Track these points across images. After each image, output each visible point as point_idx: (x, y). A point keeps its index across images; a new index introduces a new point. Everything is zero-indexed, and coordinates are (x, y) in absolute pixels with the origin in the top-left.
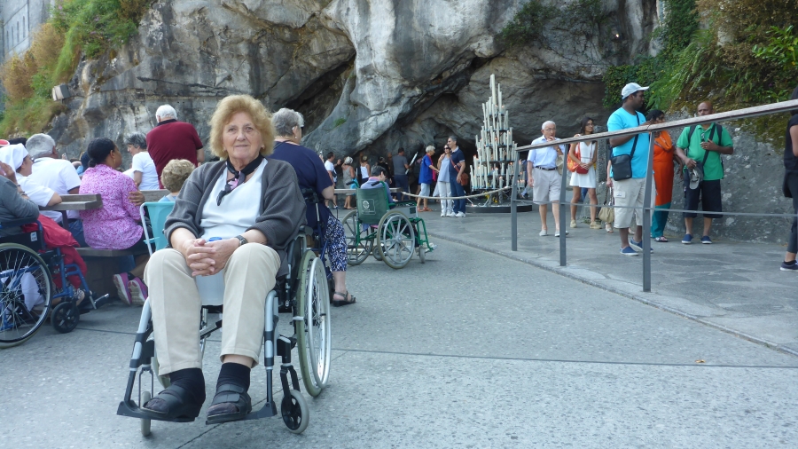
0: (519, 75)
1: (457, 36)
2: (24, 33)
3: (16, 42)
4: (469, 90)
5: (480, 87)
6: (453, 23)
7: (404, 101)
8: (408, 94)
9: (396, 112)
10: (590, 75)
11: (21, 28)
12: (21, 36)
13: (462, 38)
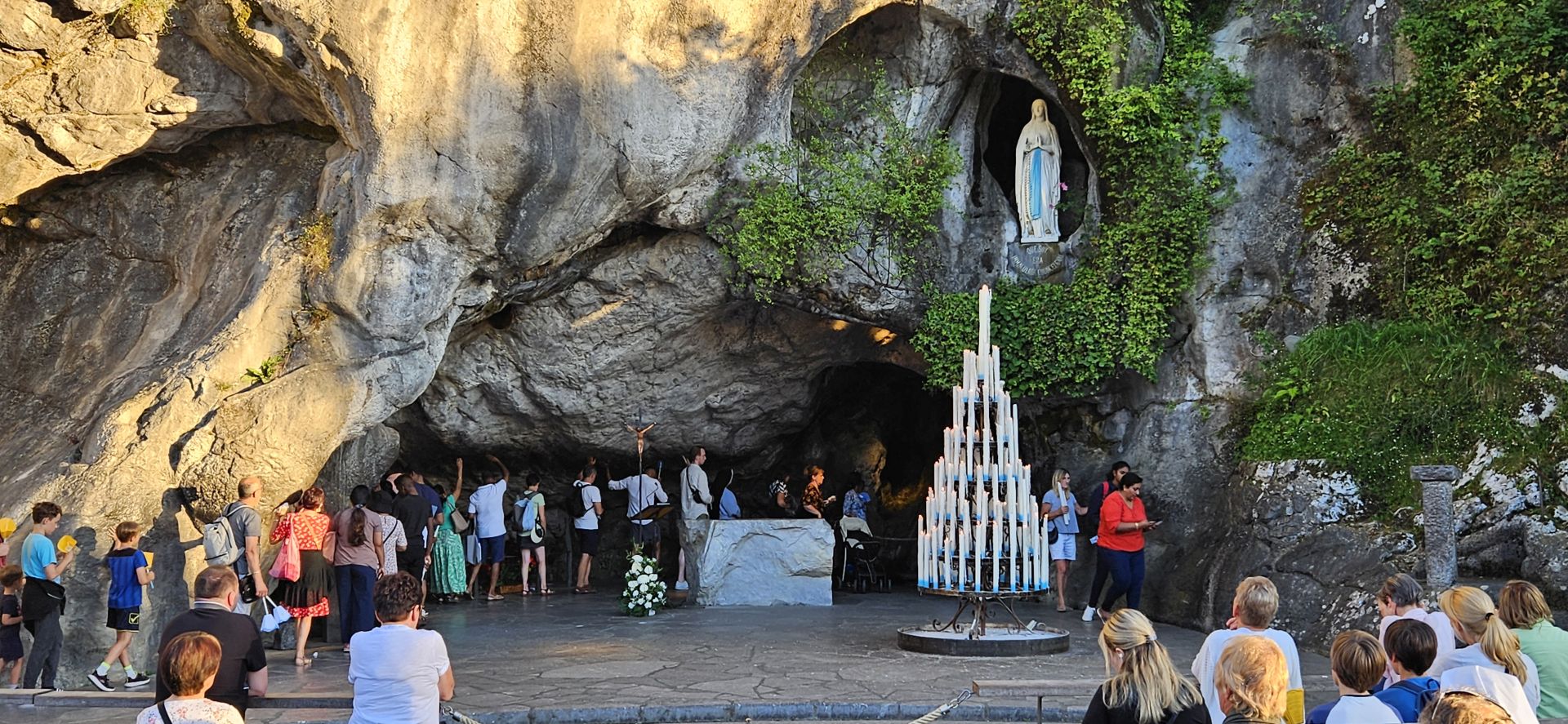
0: (702, 282)
4: (562, 301)
5: (594, 296)
8: (466, 298)
10: (873, 307)
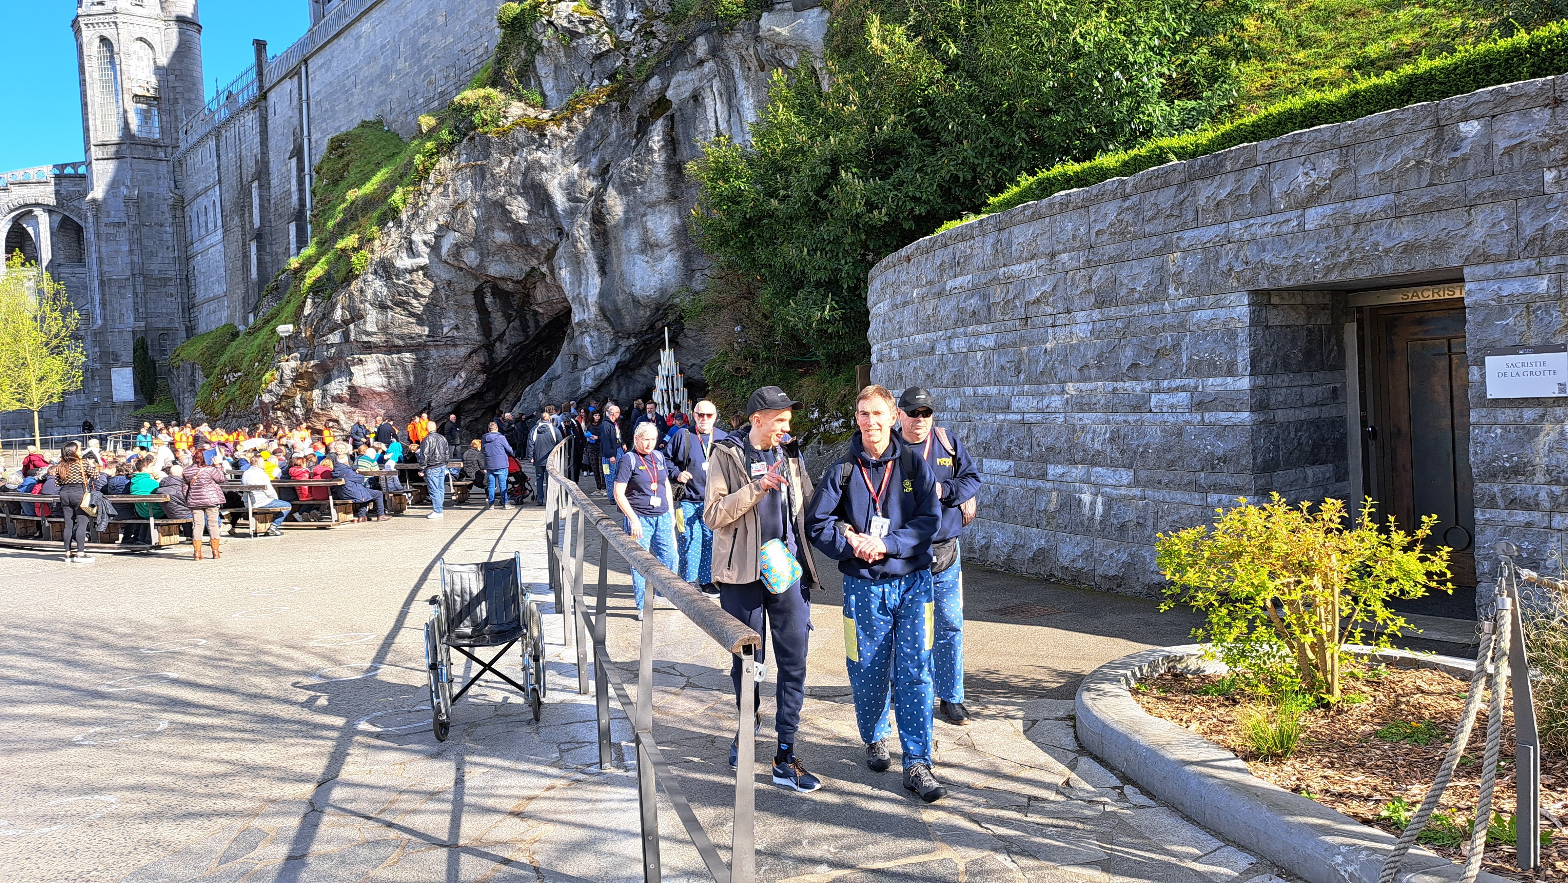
1: (658, 294)
2: (215, 222)
3: (203, 232)
6: (652, 283)
7: (622, 350)
8: (624, 343)
9: (613, 361)
11: (211, 214)
12: (211, 226)
13: (662, 296)
